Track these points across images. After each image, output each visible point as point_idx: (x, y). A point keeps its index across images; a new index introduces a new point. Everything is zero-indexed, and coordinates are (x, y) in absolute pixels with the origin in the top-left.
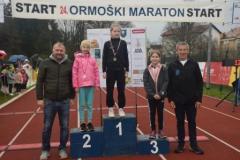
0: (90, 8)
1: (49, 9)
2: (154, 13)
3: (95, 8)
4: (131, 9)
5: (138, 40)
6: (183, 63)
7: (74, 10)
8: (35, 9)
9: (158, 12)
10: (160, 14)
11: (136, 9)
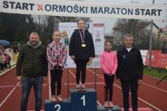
1: (29, 7)
4: (92, 8)
5: (98, 32)
6: (129, 50)
7: (48, 8)
8: (18, 6)
10: (114, 12)
11: (96, 8)
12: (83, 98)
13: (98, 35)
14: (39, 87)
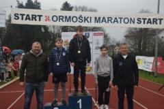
0: (66, 17)
1: (38, 18)
2: (113, 21)
3: (70, 17)
4: (96, 18)
5: (98, 40)
6: (125, 57)
7: (55, 19)
8: (28, 18)
10: (117, 22)
11: (99, 18)
12: (80, 101)
13: (98, 44)
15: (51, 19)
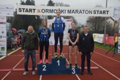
0: (50, 10)
1: (33, 11)
4: (68, 11)
6: (86, 35)
7: (43, 11)
8: (27, 11)
9: (81, 12)
11: (70, 10)
12: (58, 61)
13: (69, 27)
14: (34, 55)
15: (41, 11)
